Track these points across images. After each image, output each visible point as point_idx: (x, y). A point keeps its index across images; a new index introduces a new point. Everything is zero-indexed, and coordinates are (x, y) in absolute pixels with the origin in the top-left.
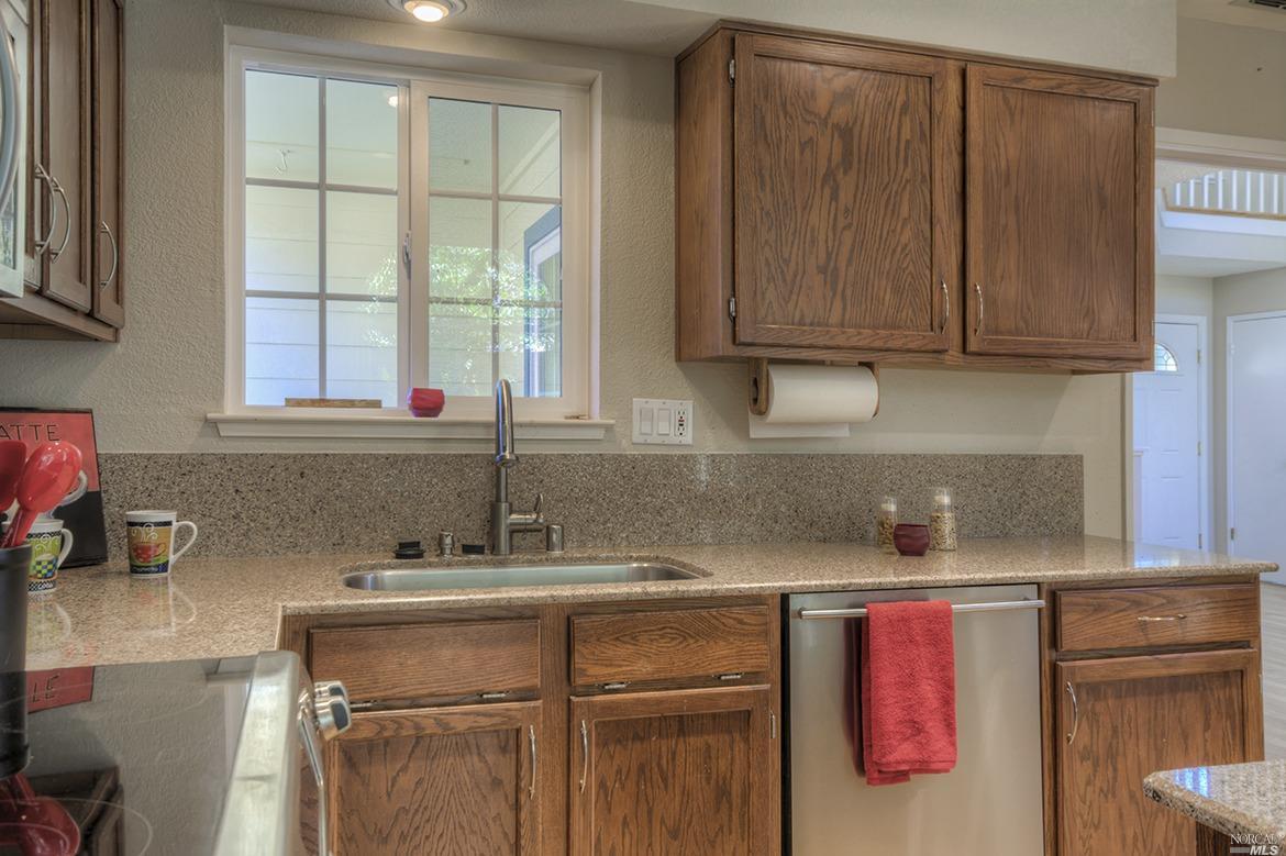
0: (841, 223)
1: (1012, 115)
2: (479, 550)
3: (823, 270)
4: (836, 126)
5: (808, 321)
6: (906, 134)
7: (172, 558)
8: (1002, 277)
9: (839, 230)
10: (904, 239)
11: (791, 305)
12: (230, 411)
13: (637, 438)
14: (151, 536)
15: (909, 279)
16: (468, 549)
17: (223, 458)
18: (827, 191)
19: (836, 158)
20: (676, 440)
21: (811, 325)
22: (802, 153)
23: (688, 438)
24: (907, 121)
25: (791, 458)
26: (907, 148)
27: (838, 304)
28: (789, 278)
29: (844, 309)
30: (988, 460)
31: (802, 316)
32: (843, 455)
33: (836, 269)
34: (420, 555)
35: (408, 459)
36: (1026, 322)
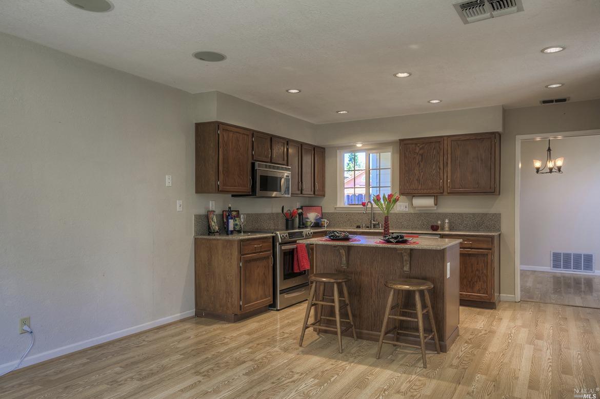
0: (421, 171)
1: (458, 146)
2: (368, 227)
3: (417, 180)
4: (420, 154)
6: (434, 153)
7: (326, 226)
10: (434, 173)
11: (411, 186)
12: (338, 206)
13: (398, 210)
14: (323, 222)
15: (435, 180)
16: (367, 227)
17: (336, 213)
18: (418, 166)
19: (420, 160)
20: (404, 210)
22: (413, 160)
23: (407, 210)
25: (427, 213)
29: (421, 186)
30: (474, 214)
31: (413, 188)
33: (420, 179)
34: (360, 228)
35: (361, 213)
36: (462, 186)
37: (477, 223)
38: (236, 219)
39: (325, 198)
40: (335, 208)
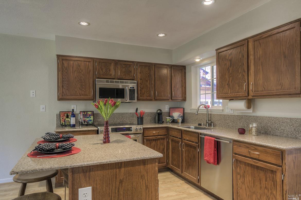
0: (230, 76)
1: (261, 45)
3: (227, 85)
4: (229, 60)
5: (226, 93)
6: (240, 57)
8: (259, 80)
9: (230, 77)
10: (240, 76)
11: (224, 91)
15: (241, 83)
17: (191, 113)
18: (228, 71)
19: (229, 65)
21: (226, 94)
22: (225, 66)
23: (232, 112)
24: (240, 54)
25: (247, 116)
26: (240, 59)
27: (230, 90)
28: (223, 87)
29: (231, 90)
31: (225, 92)
32: (256, 116)
33: (229, 84)
36: (264, 88)
37: (294, 129)
38: (91, 116)
39: (186, 102)
40: (191, 109)
